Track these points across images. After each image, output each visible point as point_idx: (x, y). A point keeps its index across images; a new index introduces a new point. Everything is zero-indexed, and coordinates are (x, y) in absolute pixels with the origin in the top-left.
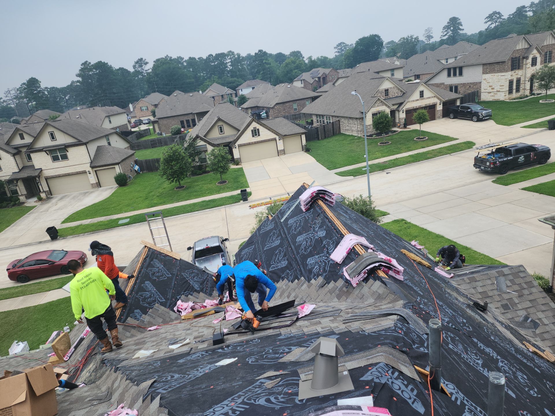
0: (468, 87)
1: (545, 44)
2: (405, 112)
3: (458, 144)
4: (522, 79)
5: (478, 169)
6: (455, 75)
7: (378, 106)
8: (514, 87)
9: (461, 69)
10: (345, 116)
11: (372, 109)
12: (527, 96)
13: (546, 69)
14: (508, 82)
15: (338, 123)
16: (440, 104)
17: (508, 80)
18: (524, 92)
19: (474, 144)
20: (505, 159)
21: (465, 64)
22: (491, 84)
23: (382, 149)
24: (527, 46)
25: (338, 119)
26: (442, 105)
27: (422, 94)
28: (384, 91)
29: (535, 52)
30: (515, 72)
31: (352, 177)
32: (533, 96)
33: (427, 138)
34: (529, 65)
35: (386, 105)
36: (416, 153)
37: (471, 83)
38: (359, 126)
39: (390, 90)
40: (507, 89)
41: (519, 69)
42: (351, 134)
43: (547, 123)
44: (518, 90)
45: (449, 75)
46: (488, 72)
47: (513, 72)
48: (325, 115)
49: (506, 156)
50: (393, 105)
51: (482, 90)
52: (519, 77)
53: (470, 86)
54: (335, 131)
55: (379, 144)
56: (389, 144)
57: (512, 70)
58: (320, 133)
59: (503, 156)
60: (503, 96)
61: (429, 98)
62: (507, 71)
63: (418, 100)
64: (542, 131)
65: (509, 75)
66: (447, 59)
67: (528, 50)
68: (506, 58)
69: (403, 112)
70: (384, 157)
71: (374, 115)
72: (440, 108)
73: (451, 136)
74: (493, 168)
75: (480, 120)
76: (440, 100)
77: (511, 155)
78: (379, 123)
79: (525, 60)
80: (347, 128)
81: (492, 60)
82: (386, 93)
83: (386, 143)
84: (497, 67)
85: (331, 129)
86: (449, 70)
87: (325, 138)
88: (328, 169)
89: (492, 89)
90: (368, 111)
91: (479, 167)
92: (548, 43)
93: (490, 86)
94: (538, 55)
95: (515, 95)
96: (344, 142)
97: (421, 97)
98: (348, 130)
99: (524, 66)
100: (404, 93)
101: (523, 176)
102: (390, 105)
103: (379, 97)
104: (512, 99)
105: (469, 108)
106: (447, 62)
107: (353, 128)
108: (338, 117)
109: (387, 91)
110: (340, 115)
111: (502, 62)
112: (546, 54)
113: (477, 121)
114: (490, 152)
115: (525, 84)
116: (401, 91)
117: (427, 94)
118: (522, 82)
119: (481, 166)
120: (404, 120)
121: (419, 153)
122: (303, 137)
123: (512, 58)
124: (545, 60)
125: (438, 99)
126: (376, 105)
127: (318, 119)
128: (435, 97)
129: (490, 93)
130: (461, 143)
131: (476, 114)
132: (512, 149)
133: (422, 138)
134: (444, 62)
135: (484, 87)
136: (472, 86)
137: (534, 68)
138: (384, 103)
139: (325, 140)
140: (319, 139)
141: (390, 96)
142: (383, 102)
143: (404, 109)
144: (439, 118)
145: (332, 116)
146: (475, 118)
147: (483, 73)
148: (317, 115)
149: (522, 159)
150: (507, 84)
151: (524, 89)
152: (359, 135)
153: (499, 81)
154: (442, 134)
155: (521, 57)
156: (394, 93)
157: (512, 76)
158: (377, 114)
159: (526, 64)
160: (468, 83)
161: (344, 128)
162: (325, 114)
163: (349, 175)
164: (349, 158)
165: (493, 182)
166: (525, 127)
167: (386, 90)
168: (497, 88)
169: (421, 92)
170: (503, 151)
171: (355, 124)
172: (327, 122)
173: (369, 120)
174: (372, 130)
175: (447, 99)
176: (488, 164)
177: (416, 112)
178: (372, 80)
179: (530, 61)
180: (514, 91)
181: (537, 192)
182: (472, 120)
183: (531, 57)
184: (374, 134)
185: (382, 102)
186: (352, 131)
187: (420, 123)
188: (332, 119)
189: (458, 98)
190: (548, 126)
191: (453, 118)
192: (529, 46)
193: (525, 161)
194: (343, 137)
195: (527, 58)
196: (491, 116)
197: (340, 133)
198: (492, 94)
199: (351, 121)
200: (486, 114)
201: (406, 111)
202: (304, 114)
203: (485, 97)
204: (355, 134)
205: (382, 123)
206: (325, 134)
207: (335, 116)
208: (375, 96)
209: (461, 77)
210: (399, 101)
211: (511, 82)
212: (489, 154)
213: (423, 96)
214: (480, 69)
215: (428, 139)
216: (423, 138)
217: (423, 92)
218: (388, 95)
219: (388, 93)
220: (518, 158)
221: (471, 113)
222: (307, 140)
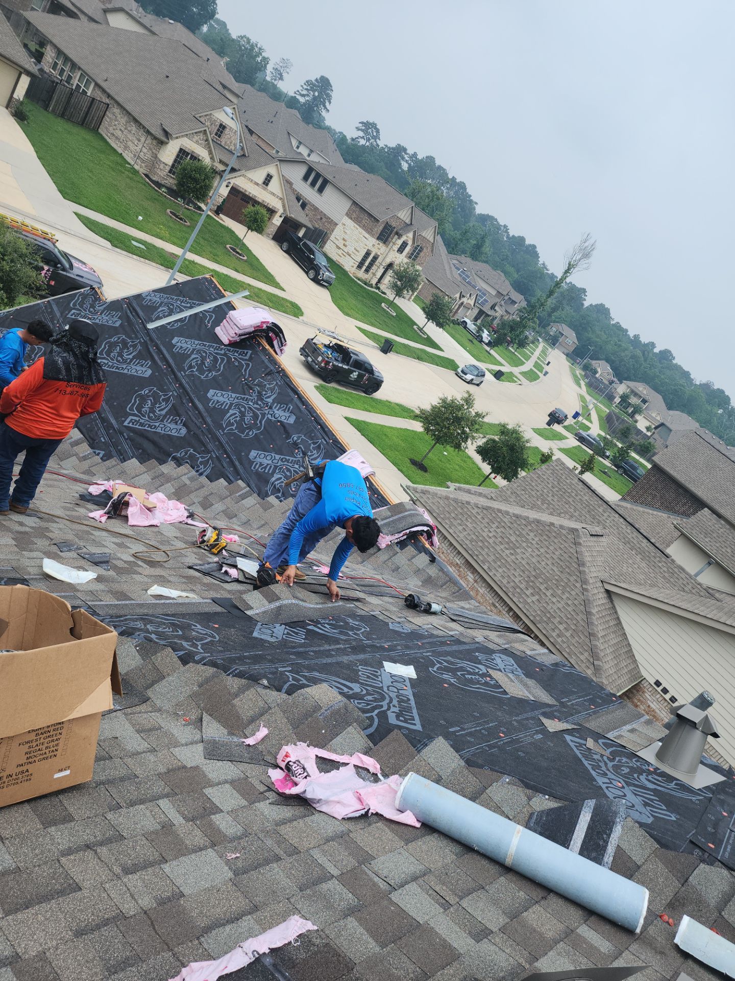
0: (319, 217)
1: (423, 235)
2: (229, 188)
3: (283, 299)
4: (379, 260)
5: (303, 358)
6: (313, 184)
7: (197, 142)
8: (367, 264)
9: (325, 182)
10: (128, 108)
11: (185, 139)
12: (371, 286)
13: (411, 268)
14: (366, 251)
15: (102, 106)
16: (281, 216)
17: (367, 248)
18: (372, 278)
19: (302, 314)
20: (340, 365)
21: (333, 179)
22: (346, 237)
23: (171, 224)
24: (408, 221)
25: (107, 101)
26: (282, 219)
27: (269, 178)
28: (218, 124)
29: (411, 235)
30: (379, 244)
31: (108, 244)
32: (377, 291)
33: (245, 258)
34: (396, 248)
35: (210, 153)
36: (225, 273)
37: (325, 215)
38: (145, 150)
39: (227, 131)
40: (359, 259)
41: (384, 243)
42: (120, 151)
43: (383, 341)
44: (367, 271)
45: (306, 178)
46: (353, 217)
47: (378, 242)
48: (80, 68)
49: (343, 362)
50: (221, 162)
51: (332, 238)
52: (379, 254)
53: (321, 219)
54: (89, 118)
55: (168, 211)
56: (185, 225)
57: (378, 239)
58: (55, 97)
59: (339, 359)
60: (349, 265)
61: (273, 194)
62: (373, 236)
63: (257, 184)
64: (374, 347)
65: (371, 243)
66: (300, 143)
67: (408, 226)
68: (383, 219)
69: (227, 186)
70: (174, 244)
71: (182, 153)
72: (277, 221)
73: (278, 279)
74: (322, 368)
75: (316, 280)
76: (285, 210)
77: (348, 365)
78: (190, 177)
79: (396, 236)
80: (118, 133)
81: (366, 206)
82: (218, 130)
83: (181, 219)
84: (366, 220)
85: (84, 109)
86: (310, 170)
87: (62, 116)
88: (61, 191)
89: (344, 245)
90: (177, 138)
91: (306, 356)
92: (426, 236)
93: (344, 239)
94: (410, 243)
95: (361, 274)
96: (102, 156)
97: (264, 183)
98: (117, 138)
99: (391, 244)
100: (244, 155)
101: (348, 399)
102: (217, 159)
103: (207, 129)
104: (357, 278)
105: (313, 253)
106: (309, 155)
107: (130, 143)
108: (109, 96)
109: (222, 127)
110: (116, 97)
111: (375, 218)
112: (416, 248)
113: (313, 280)
114: (327, 343)
115: (379, 267)
116: (242, 149)
117: (274, 185)
118: (377, 263)
119: (309, 356)
120: (221, 200)
121: (230, 277)
122: (25, 81)
123: (387, 223)
124: (412, 254)
125: (284, 206)
126: (196, 138)
127: (60, 63)
128: (281, 199)
129: (339, 248)
130: (287, 300)
131: (317, 269)
132: (354, 357)
133: (238, 253)
134: (294, 143)
135: (337, 234)
136: (324, 220)
137: (398, 255)
138: (210, 147)
139: (59, 120)
140: (46, 107)
141: (223, 141)
142: (209, 144)
143: (233, 181)
144: (268, 235)
145: (97, 85)
146: (312, 273)
147: (347, 214)
148: (60, 52)
149: (354, 375)
150: (363, 253)
151: (374, 274)
152: (136, 167)
153: (357, 242)
154: (266, 267)
155: (395, 230)
156: (231, 143)
157: (373, 245)
158: (188, 154)
159: (394, 244)
160: (322, 212)
161: (111, 129)
162: (82, 67)
163: (105, 236)
164: (110, 199)
165: (316, 387)
166: (360, 329)
167: (221, 125)
168: (350, 249)
169: (268, 175)
170: (341, 351)
171: (139, 140)
172: (78, 86)
173: (168, 155)
174: (162, 174)
175: (293, 216)
176: (320, 359)
177: (253, 206)
178: (207, 86)
179: (400, 242)
180: (364, 268)
181: (360, 431)
182: (307, 273)
183: (404, 238)
184: (167, 188)
185: (207, 140)
186: (126, 148)
187: (249, 228)
188: (94, 89)
189: (305, 226)
190: (382, 345)
191: (285, 251)
192: (409, 223)
193: (356, 380)
194: (102, 143)
195: (400, 236)
196: (330, 284)
197: (95, 130)
198: (340, 252)
199: (134, 128)
200: (328, 279)
201: (232, 187)
202: (29, 23)
203: (329, 248)
204: (128, 157)
205: (196, 181)
206: (65, 109)
207: (104, 91)
208: (202, 120)
209: (317, 195)
210: (233, 162)
211: (368, 254)
212: (325, 346)
213: (267, 185)
214: (347, 205)
215: (246, 261)
216: (240, 255)
217: (271, 177)
218: (219, 136)
219: (222, 132)
220: (352, 372)
221: (311, 261)
222: (28, 93)
